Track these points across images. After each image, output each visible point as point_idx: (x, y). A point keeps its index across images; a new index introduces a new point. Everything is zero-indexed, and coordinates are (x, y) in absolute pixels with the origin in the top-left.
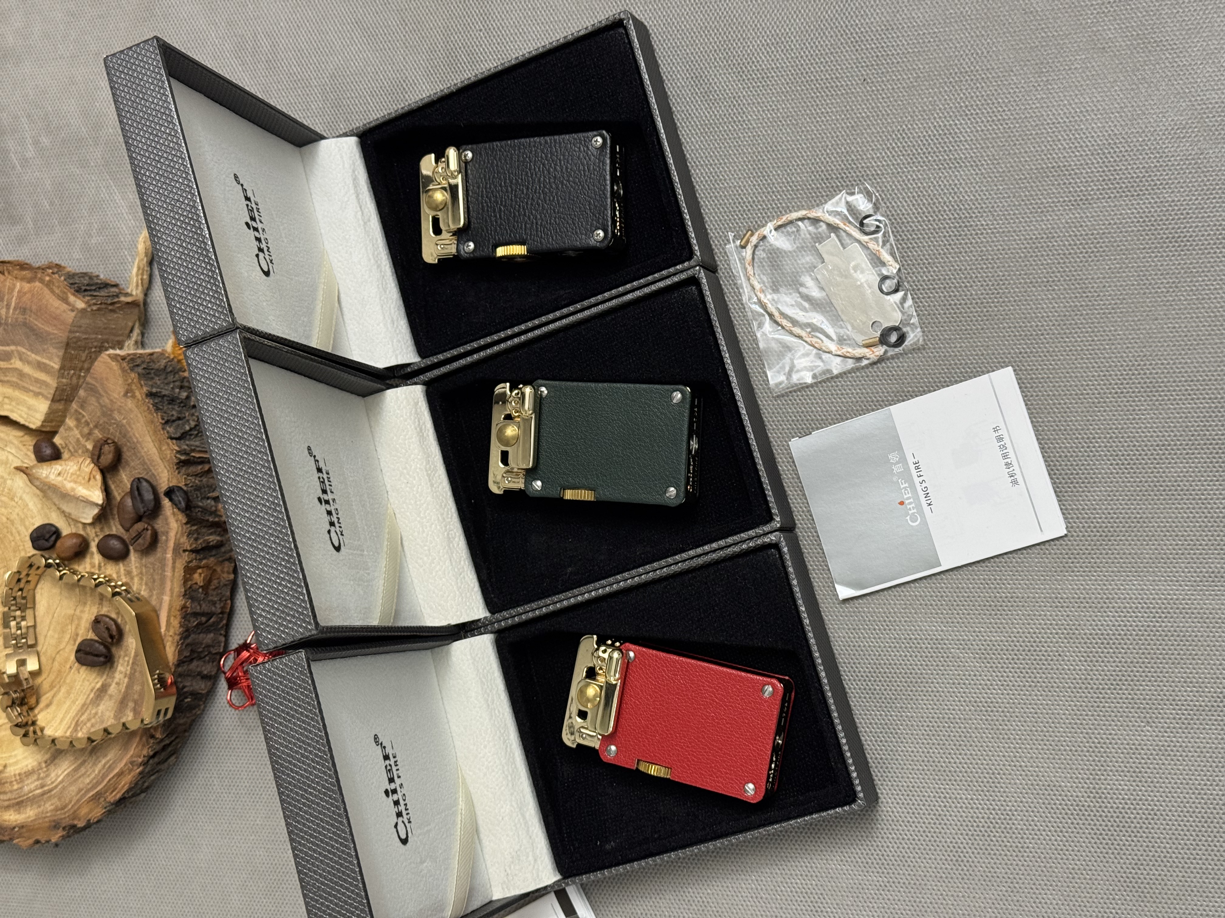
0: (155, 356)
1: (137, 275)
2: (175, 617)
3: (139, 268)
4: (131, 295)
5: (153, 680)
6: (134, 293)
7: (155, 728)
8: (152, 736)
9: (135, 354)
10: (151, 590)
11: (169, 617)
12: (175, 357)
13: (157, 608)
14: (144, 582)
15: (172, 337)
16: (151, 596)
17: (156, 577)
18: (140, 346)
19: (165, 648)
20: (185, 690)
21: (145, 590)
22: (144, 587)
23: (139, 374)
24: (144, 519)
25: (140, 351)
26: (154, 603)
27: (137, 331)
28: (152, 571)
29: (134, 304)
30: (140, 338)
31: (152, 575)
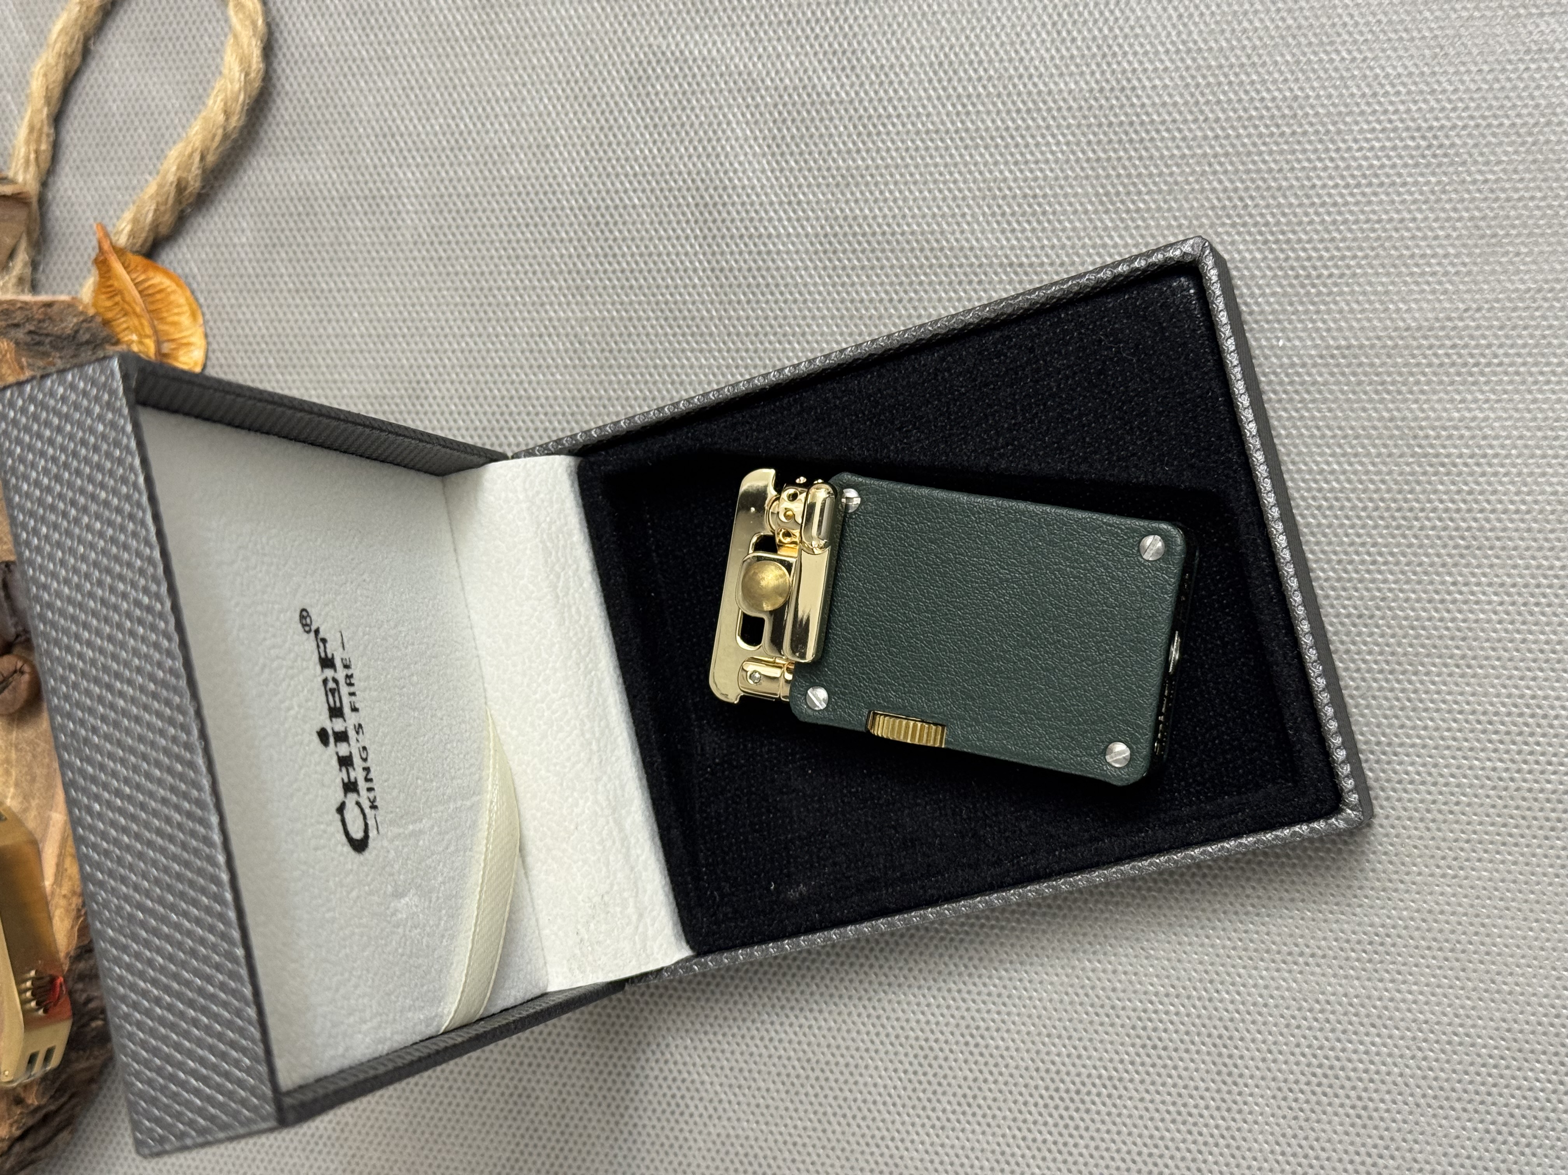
0: (55, 308)
1: (28, 142)
3: (31, 129)
4: (13, 182)
5: (21, 992)
6: (20, 178)
7: (26, 1087)
8: (19, 1101)
9: (12, 303)
10: (27, 797)
11: (61, 858)
12: (97, 314)
13: (38, 836)
14: (12, 781)
15: (95, 271)
16: (25, 810)
17: (39, 771)
18: (27, 286)
19: (50, 919)
20: (92, 1005)
21: (13, 798)
22: (12, 790)
23: (17, 343)
24: (17, 650)
25: (28, 297)
26: (31, 822)
27: (22, 257)
28: (29, 757)
29: (18, 199)
30: (29, 270)
31: (30, 767)
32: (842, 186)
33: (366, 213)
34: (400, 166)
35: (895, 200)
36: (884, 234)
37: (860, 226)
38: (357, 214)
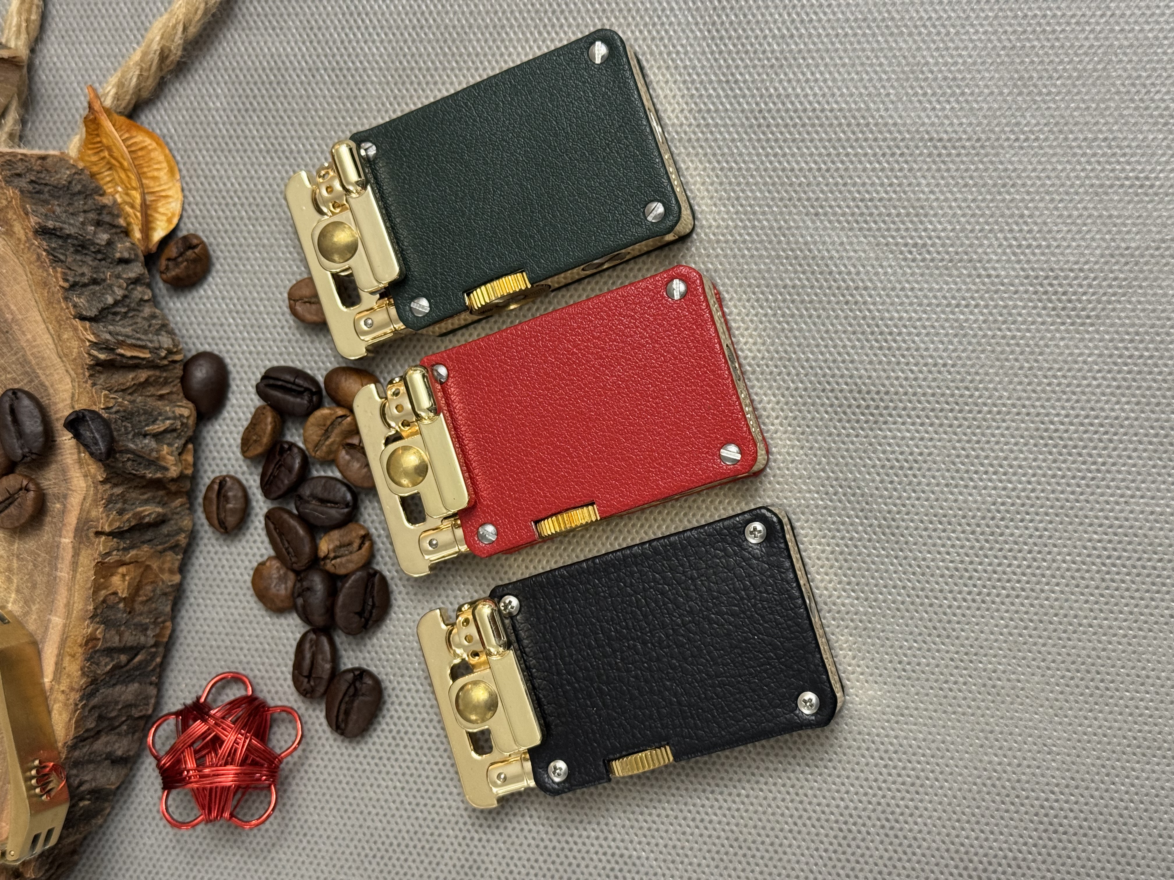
0: (49, 160)
1: (19, 13)
2: (73, 656)
3: (23, 1)
4: (7, 47)
5: (28, 779)
6: (12, 44)
7: (26, 864)
9: (10, 155)
10: (27, 603)
11: (60, 657)
12: (85, 168)
15: (83, 129)
17: (39, 579)
18: (20, 142)
24: (20, 469)
25: (21, 151)
26: (32, 626)
27: (13, 116)
28: (30, 566)
29: (12, 62)
30: (18, 128)
31: (31, 575)
32: (776, 68)
33: (333, 83)
34: (366, 42)
35: (825, 81)
36: (814, 110)
37: (792, 103)
38: (325, 83)
